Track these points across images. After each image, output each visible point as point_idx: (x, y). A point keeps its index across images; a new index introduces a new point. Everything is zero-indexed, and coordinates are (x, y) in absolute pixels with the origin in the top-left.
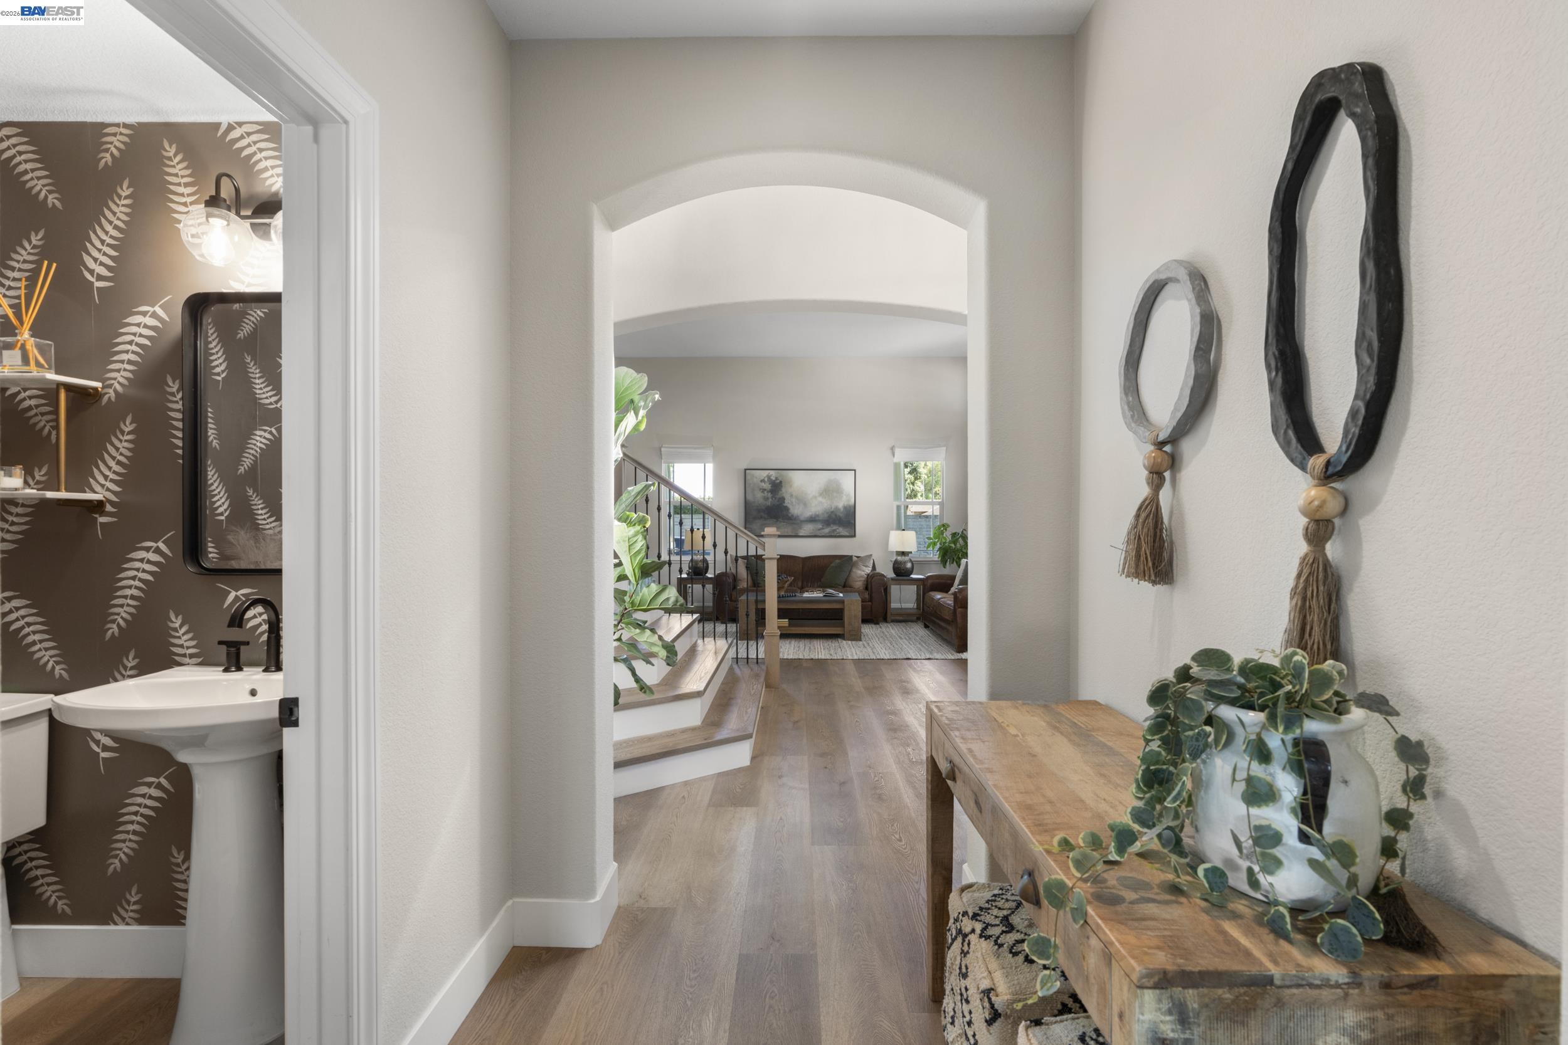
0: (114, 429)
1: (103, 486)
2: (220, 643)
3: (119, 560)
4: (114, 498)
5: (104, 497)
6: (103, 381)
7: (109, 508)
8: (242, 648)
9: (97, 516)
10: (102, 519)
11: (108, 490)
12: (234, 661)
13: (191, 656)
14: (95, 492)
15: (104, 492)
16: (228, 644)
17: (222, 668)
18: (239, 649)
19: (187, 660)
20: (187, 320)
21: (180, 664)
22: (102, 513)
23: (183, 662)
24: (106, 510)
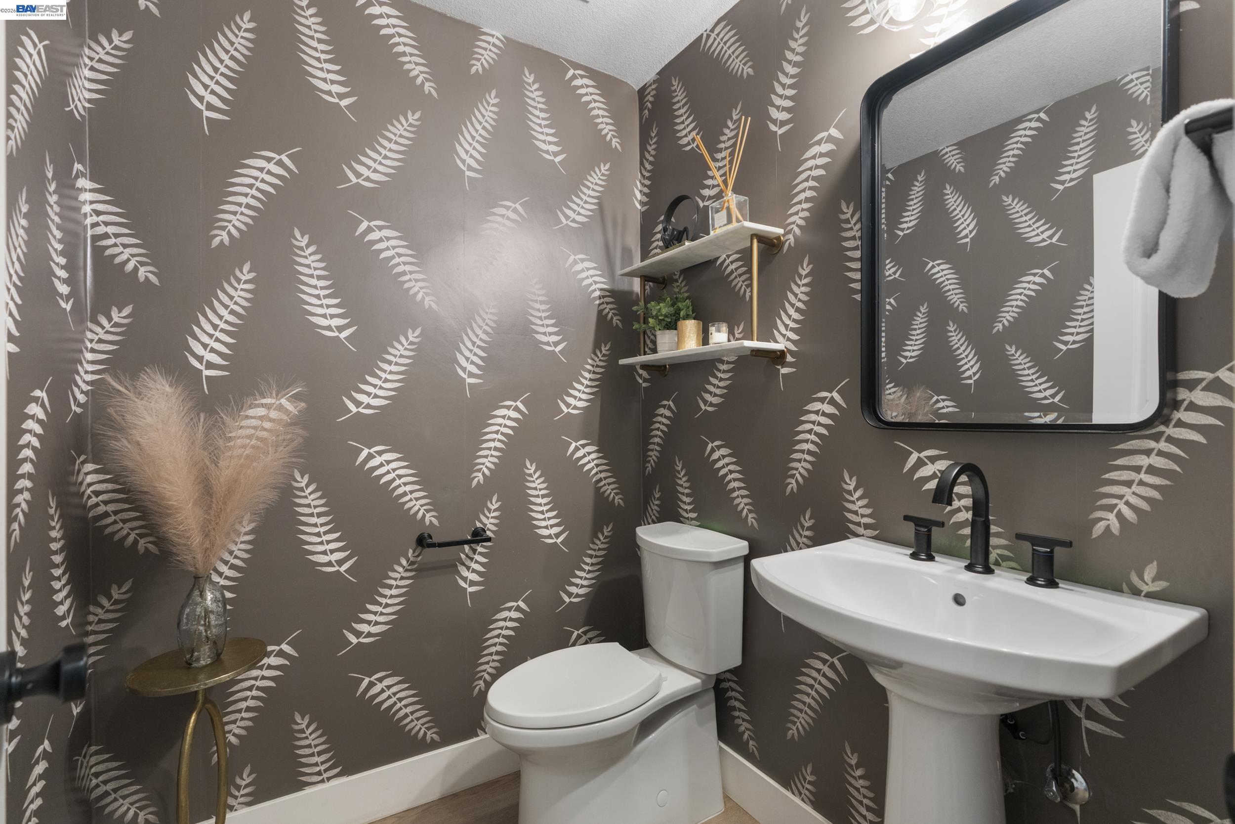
0: (794, 274)
1: (784, 336)
2: (907, 518)
3: (798, 413)
4: (793, 348)
5: (785, 347)
6: (784, 228)
7: (789, 358)
8: (935, 530)
9: (779, 367)
10: (784, 371)
11: (789, 339)
12: (925, 546)
13: (867, 526)
14: (777, 342)
15: (785, 342)
16: (918, 522)
17: (910, 551)
18: (930, 531)
19: (861, 530)
20: (865, 122)
21: (857, 535)
22: (784, 364)
23: (858, 532)
24: (787, 360)
